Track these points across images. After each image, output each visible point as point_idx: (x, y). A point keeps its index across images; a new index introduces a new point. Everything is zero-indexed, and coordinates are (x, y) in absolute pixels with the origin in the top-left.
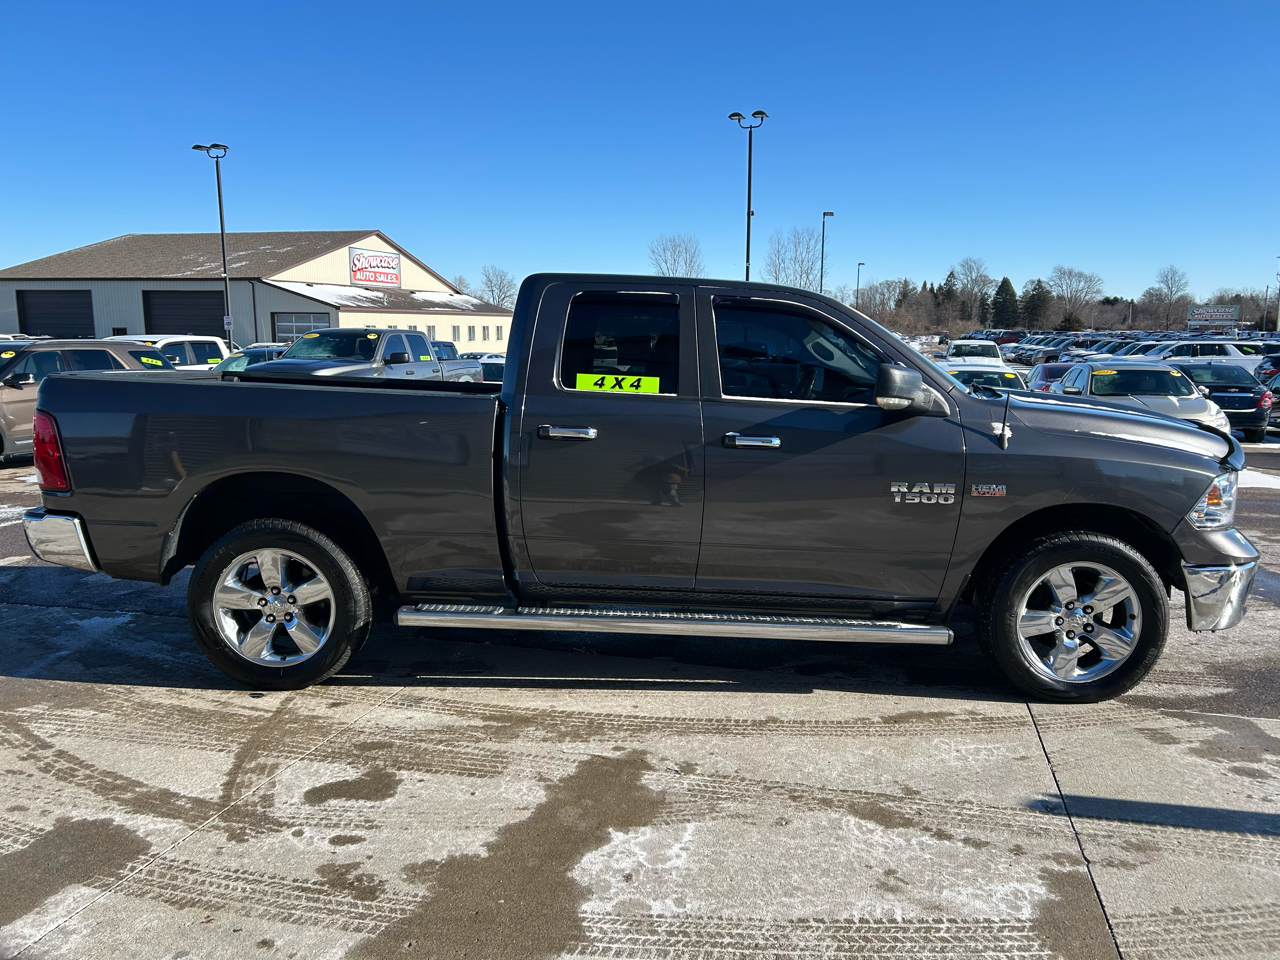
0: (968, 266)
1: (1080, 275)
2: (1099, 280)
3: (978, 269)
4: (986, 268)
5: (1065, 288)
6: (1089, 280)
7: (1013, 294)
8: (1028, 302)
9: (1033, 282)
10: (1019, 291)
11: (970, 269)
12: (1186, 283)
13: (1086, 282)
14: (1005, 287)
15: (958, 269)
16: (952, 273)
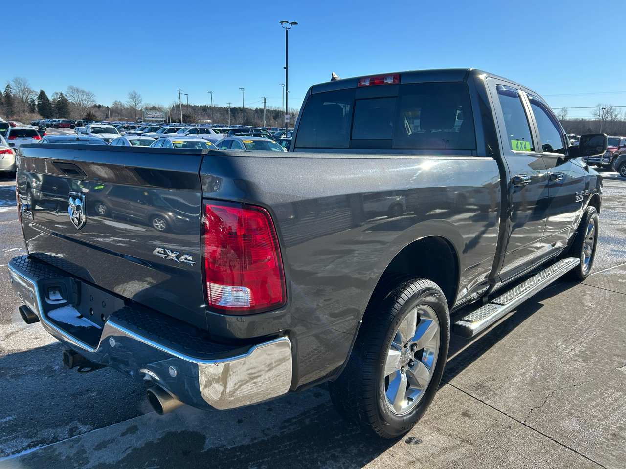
0: (17, 81)
1: (83, 92)
2: (93, 95)
3: (24, 85)
4: (29, 84)
5: (76, 98)
6: (88, 94)
7: (48, 100)
8: (57, 105)
9: (57, 94)
10: (50, 97)
11: (19, 83)
12: (141, 99)
13: (86, 96)
14: (42, 95)
15: (12, 84)
16: (8, 85)
